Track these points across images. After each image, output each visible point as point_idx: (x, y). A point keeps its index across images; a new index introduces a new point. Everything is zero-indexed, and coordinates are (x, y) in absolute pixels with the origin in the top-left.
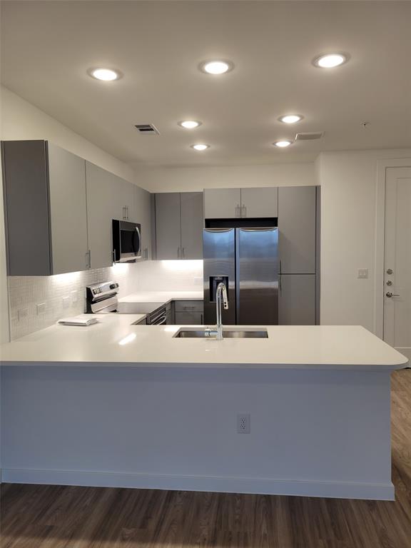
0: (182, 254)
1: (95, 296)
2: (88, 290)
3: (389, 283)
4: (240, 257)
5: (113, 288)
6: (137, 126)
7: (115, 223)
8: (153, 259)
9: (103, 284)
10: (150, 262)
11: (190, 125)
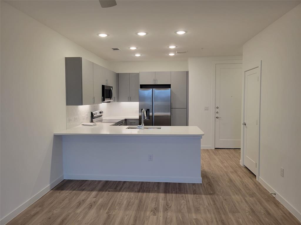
0: (130, 100)
1: (94, 116)
2: (92, 113)
3: (217, 113)
4: (155, 101)
5: (101, 113)
6: (113, 49)
7: (103, 86)
8: (117, 102)
9: (97, 111)
10: (116, 103)
11: (133, 48)
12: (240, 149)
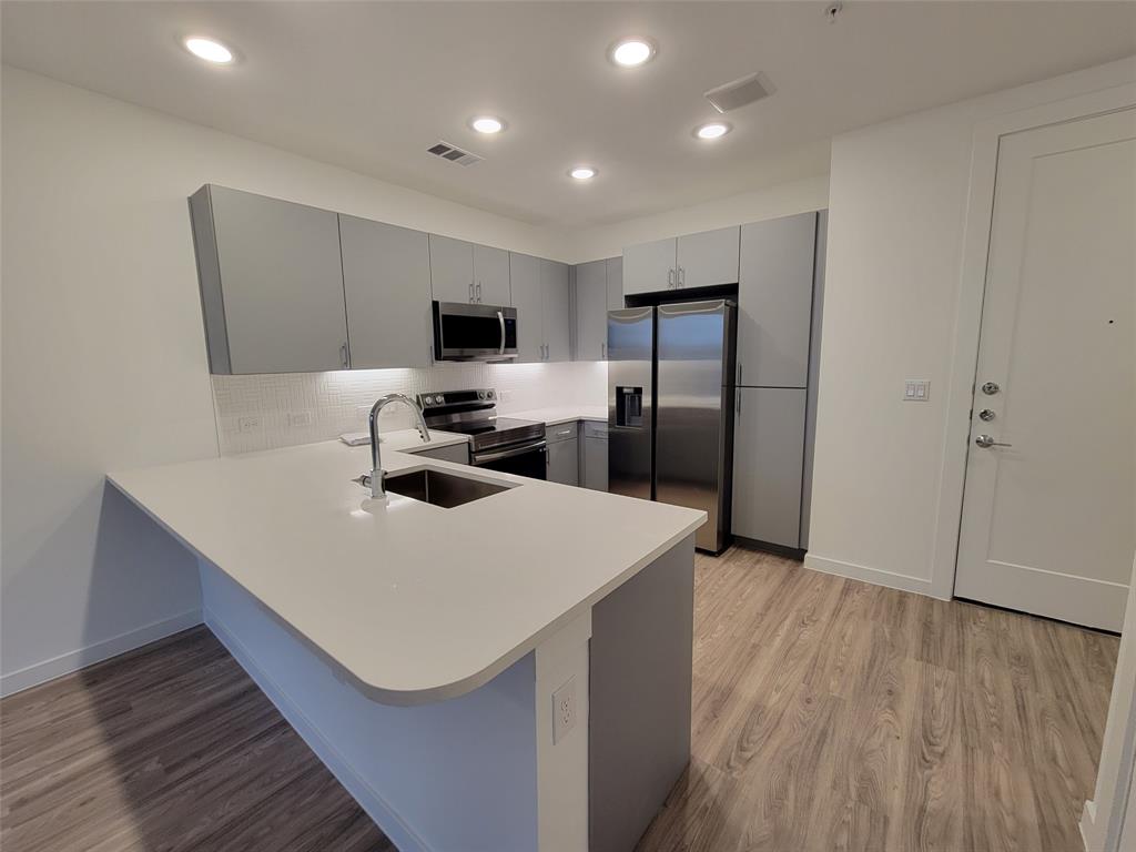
3: (986, 415)
12: (1120, 635)
